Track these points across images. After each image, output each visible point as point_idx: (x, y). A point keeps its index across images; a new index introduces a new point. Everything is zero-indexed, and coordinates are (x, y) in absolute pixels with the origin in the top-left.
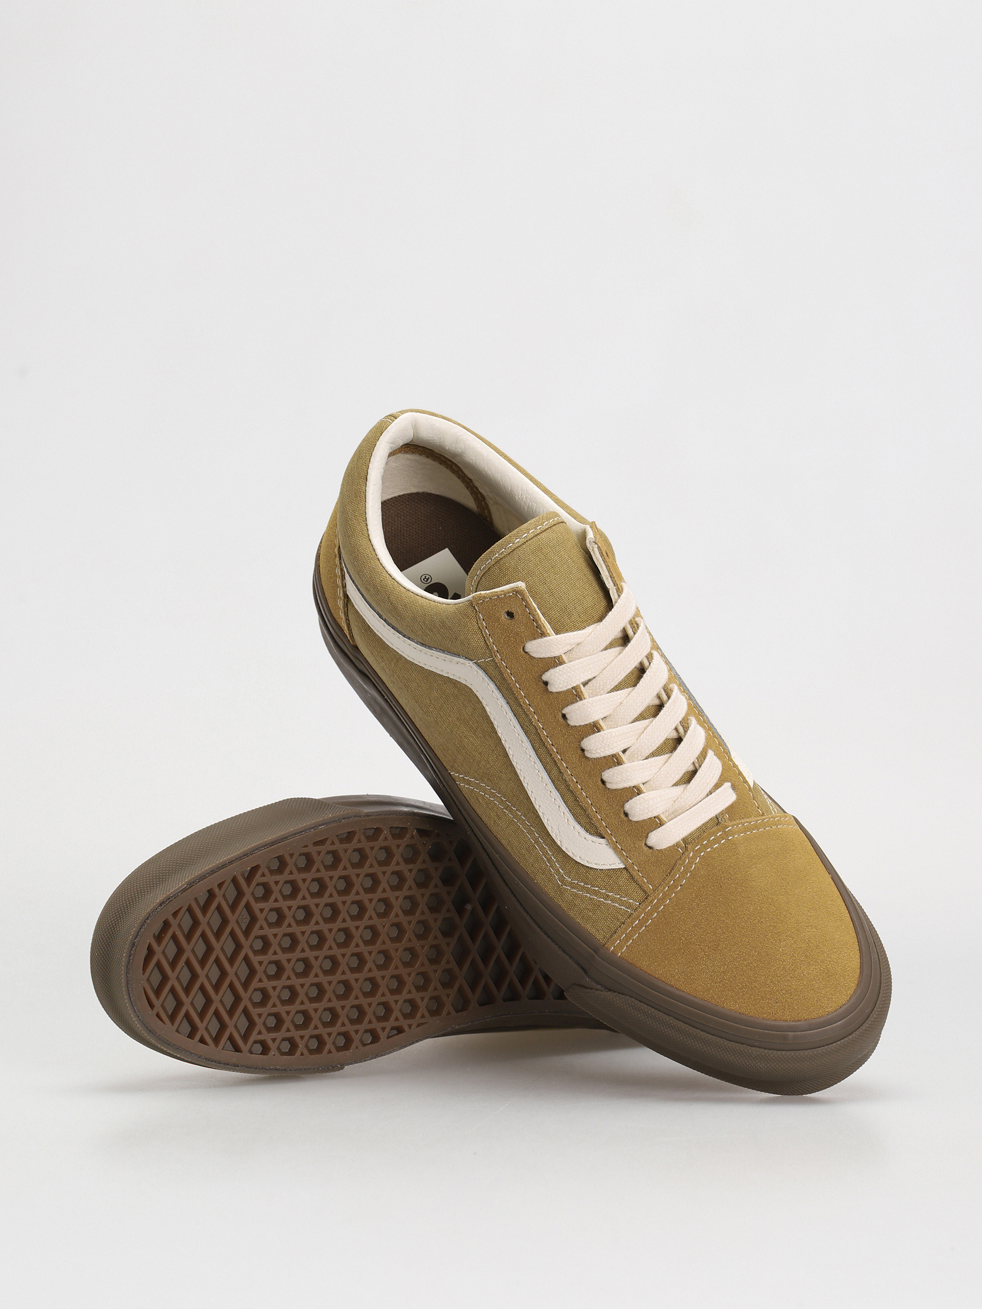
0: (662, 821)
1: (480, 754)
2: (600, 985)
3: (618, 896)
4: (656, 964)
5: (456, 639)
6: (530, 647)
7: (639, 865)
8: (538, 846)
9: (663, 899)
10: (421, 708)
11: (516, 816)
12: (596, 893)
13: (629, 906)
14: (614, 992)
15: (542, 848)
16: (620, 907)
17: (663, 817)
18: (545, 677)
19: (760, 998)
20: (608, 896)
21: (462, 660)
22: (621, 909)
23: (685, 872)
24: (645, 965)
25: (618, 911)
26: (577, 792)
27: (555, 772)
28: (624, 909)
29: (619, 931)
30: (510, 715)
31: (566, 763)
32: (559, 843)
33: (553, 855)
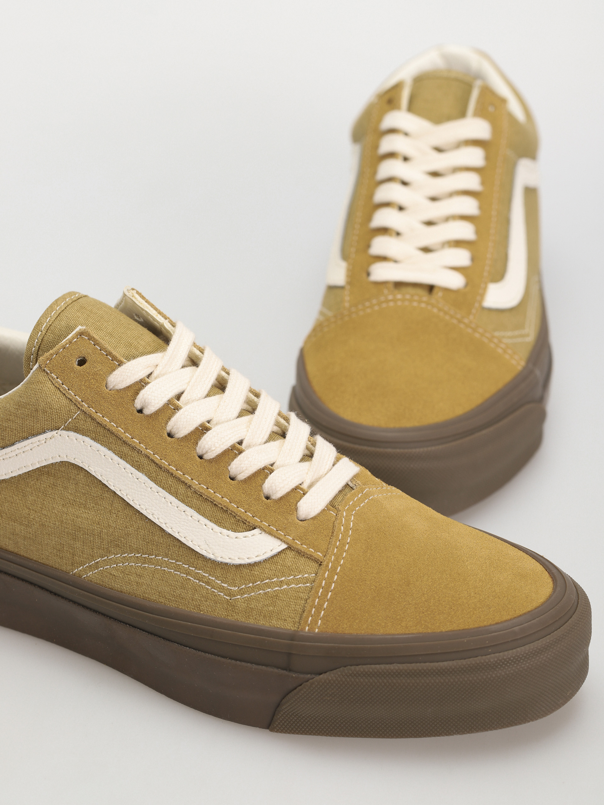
0: (304, 490)
1: (98, 524)
2: (309, 674)
3: (292, 577)
4: (357, 621)
5: (37, 410)
6: (113, 380)
7: (300, 539)
8: (191, 575)
9: (337, 560)
10: (21, 524)
11: (157, 563)
12: (268, 586)
13: (307, 580)
14: (325, 672)
15: (196, 576)
16: (298, 586)
17: (305, 486)
18: (138, 404)
19: (472, 610)
20: (281, 582)
21: (49, 434)
22: (300, 587)
23: (346, 530)
24: (346, 627)
25: (297, 591)
26: (212, 496)
27: (181, 489)
28: (303, 587)
29: (308, 607)
30: (116, 458)
31: (189, 474)
32: (212, 557)
33: (210, 575)
